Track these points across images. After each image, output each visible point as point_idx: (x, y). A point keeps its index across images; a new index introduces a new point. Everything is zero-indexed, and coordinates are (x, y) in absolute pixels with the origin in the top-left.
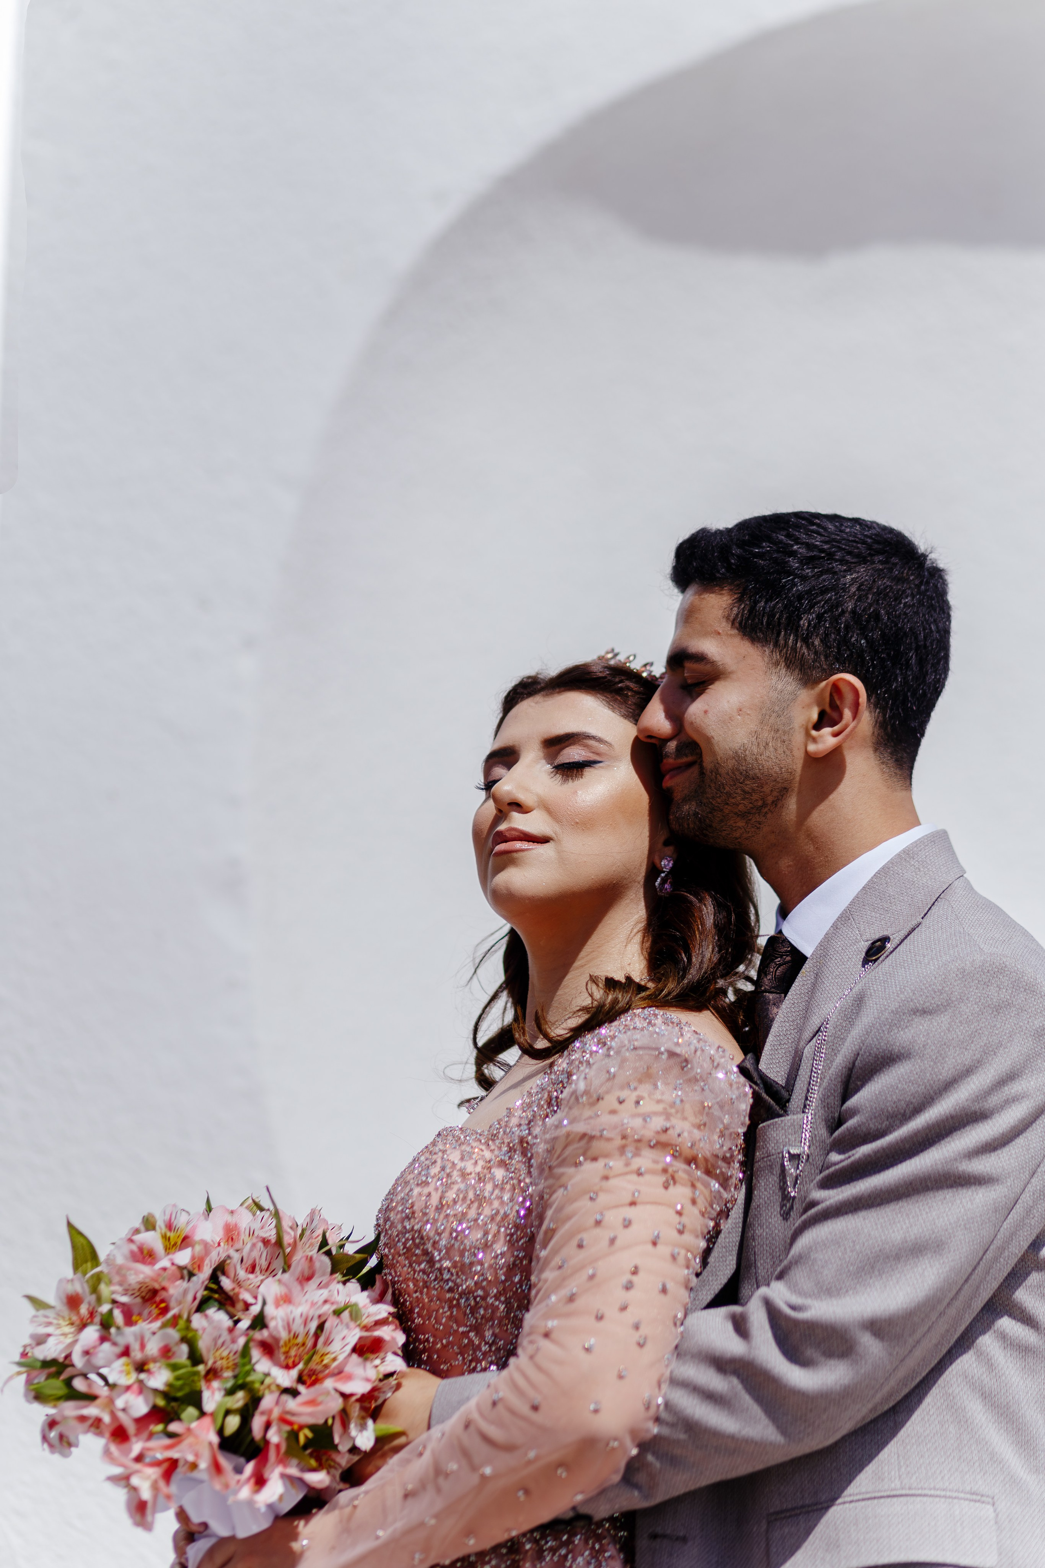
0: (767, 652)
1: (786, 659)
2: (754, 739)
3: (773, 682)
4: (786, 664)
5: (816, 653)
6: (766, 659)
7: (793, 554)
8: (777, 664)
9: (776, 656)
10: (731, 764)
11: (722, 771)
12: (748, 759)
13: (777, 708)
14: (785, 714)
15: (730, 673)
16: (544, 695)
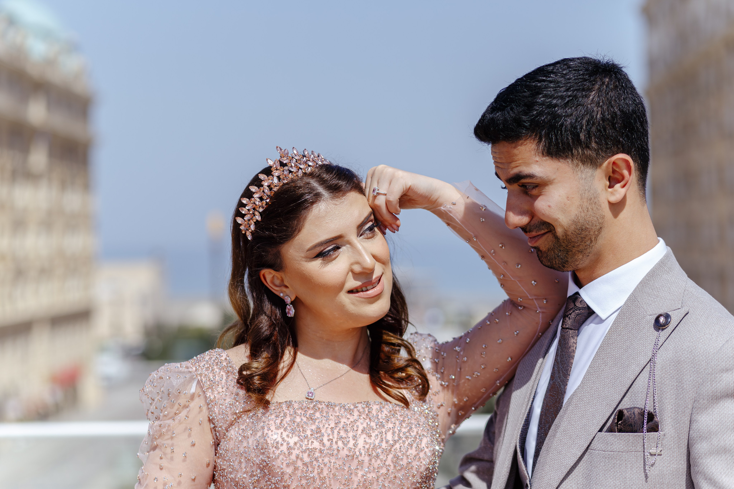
0: (570, 162)
1: (582, 161)
2: (580, 210)
3: (580, 175)
4: (582, 163)
5: (595, 150)
6: (571, 166)
7: (556, 105)
8: (577, 165)
9: (575, 161)
10: (573, 227)
11: (569, 233)
12: (581, 221)
13: (587, 188)
14: (592, 188)
15: (553, 180)
16: (333, 198)
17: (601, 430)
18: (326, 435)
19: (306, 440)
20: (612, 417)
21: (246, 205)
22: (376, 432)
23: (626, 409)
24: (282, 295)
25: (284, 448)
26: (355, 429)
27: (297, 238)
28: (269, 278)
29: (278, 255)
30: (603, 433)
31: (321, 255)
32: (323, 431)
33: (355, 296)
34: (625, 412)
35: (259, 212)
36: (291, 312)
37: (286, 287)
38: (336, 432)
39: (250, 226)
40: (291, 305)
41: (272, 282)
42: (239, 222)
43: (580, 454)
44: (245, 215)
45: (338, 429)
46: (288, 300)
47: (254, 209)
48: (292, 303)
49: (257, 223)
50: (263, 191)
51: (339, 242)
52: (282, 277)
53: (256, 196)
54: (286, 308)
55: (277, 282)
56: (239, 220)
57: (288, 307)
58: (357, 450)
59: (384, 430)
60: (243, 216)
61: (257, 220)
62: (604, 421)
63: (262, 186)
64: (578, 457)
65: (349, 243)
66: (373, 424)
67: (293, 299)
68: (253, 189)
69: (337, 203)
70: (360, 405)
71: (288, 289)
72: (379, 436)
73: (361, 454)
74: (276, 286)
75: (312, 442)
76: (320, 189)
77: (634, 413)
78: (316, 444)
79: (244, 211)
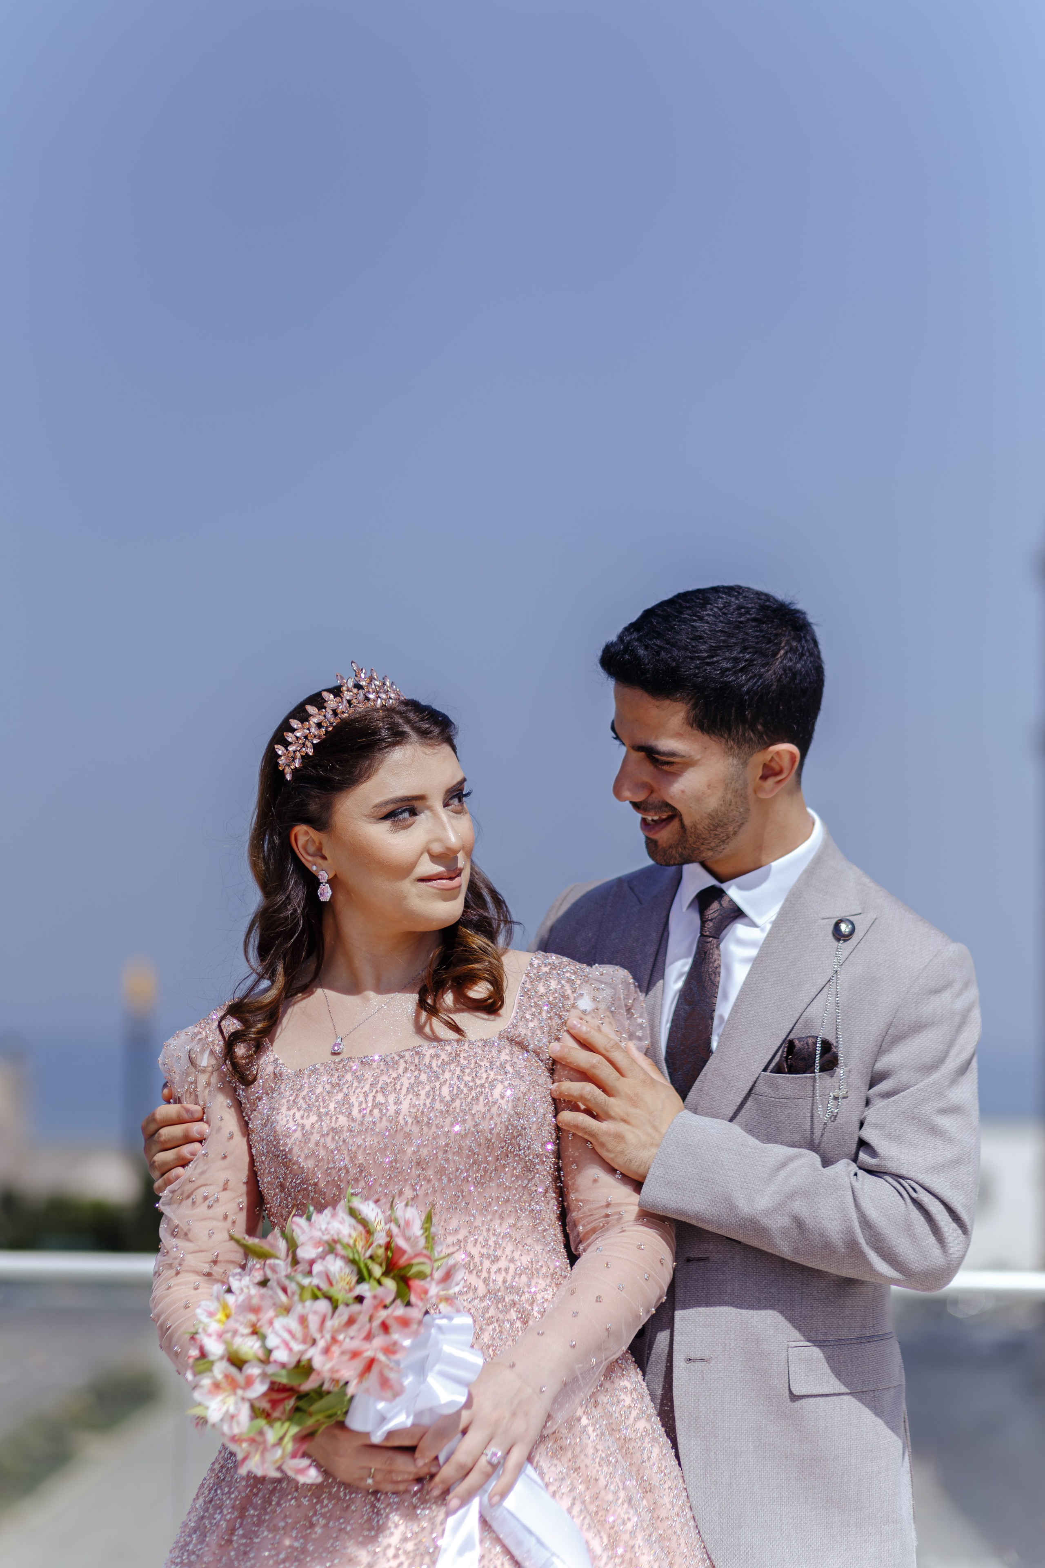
3: (730, 761)
6: (723, 746)
16: (422, 744)
17: (765, 1070)
18: (356, 1104)
19: (328, 1118)
20: (780, 1053)
21: (296, 730)
22: (428, 1088)
23: (798, 1039)
24: (314, 868)
25: (298, 1135)
26: (398, 1088)
27: (363, 786)
28: (302, 840)
29: (328, 807)
30: (768, 1073)
31: (390, 816)
32: (353, 1099)
33: (427, 886)
34: (796, 1042)
35: (313, 743)
36: (325, 893)
37: (324, 858)
38: (370, 1098)
39: (293, 760)
40: (327, 885)
41: (305, 848)
42: (280, 753)
43: (740, 1100)
44: (291, 743)
45: (375, 1090)
46: (324, 876)
47: (306, 737)
48: (329, 882)
49: (305, 757)
50: (325, 716)
51: (417, 804)
52: (320, 843)
53: (314, 720)
54: (318, 888)
55: (312, 849)
56: (280, 750)
57: (321, 886)
58: (401, 1118)
59: (437, 1084)
60: (286, 744)
61: (307, 754)
62: (770, 1057)
63: (325, 708)
64: (738, 1104)
65: (429, 808)
66: (423, 1077)
67: (331, 876)
68: (311, 709)
69: (428, 752)
70: (407, 1054)
71: (326, 862)
72: (432, 1093)
73: (406, 1123)
74: (309, 854)
75: (337, 1118)
76: (407, 729)
77: (807, 1043)
78: (343, 1120)
79: (290, 737)
